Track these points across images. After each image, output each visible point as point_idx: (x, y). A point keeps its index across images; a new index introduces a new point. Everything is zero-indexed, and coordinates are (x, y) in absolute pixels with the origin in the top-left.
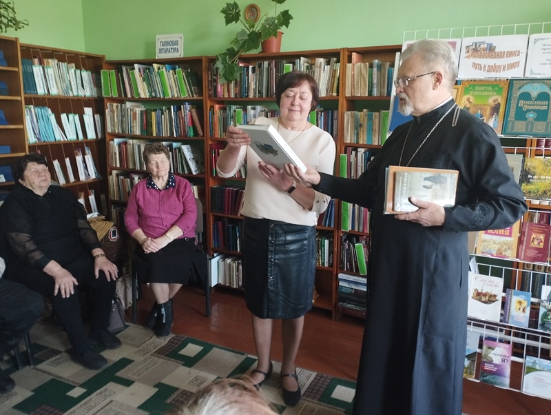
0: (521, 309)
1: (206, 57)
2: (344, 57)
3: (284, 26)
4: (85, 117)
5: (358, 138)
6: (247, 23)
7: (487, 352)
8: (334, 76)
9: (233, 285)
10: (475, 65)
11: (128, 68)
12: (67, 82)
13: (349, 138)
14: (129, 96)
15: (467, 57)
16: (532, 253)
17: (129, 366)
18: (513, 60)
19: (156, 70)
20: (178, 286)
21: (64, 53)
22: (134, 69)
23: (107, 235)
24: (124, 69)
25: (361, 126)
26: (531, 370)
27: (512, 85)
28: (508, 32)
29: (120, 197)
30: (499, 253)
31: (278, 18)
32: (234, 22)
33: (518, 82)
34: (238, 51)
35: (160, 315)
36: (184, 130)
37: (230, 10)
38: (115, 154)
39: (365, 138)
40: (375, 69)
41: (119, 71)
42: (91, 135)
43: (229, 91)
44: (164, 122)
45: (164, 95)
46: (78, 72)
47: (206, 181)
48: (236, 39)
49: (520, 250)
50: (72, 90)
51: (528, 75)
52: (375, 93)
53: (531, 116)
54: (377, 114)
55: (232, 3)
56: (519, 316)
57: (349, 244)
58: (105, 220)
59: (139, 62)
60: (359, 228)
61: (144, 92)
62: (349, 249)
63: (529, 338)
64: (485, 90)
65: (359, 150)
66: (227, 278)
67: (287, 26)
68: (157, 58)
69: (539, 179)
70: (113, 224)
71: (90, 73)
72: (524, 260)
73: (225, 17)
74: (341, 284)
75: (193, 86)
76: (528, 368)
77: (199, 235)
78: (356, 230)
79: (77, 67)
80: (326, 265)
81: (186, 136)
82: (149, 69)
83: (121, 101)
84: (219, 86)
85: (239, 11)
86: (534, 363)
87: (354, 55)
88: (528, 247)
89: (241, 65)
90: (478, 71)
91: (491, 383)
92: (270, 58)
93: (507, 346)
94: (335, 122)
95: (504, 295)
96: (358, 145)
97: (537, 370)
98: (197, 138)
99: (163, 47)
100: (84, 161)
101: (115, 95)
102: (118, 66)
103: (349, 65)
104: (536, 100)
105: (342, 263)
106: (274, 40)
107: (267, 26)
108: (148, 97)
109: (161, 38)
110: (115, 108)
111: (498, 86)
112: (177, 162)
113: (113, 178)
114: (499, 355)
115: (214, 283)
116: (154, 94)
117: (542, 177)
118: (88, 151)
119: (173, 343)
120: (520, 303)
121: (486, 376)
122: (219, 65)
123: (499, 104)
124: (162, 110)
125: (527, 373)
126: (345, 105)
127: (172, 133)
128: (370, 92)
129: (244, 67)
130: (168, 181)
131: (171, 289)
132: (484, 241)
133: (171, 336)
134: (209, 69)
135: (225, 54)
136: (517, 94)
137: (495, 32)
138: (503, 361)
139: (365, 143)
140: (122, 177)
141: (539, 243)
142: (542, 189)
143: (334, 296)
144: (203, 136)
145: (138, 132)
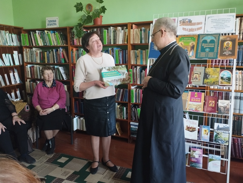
0: (206, 134)
1: (69, 27)
2: (129, 26)
3: (103, 13)
4: (14, 55)
5: (137, 62)
6: (86, 12)
7: (192, 153)
8: (125, 35)
9: (84, 129)
10: (183, 29)
11: (33, 32)
12: (5, 39)
13: (133, 62)
14: (34, 45)
15: (180, 25)
16: (209, 109)
17: (34, 168)
18: (199, 26)
19: (46, 33)
20: (57, 131)
21: (3, 26)
22: (36, 33)
23: (24, 109)
24: (31, 33)
25: (138, 56)
26: (211, 160)
27: (199, 37)
28: (197, 14)
29: (31, 91)
30: (196, 109)
31: (100, 9)
32: (80, 11)
33: (202, 35)
34: (83, 24)
35: (49, 145)
36: (60, 60)
37: (78, 6)
38: (29, 72)
39: (140, 62)
40: (143, 32)
41: (29, 34)
42: (17, 63)
43: (79, 42)
44: (50, 57)
45: (50, 44)
46: (10, 35)
47: (71, 83)
48: (81, 18)
49: (205, 108)
50: (7, 43)
51: (206, 33)
52: (143, 42)
53: (207, 50)
54: (144, 51)
55: (79, 3)
56: (206, 137)
57: (134, 109)
58: (23, 102)
59: (38, 30)
60: (138, 101)
61: (41, 43)
62: (134, 112)
63: (210, 146)
64: (188, 39)
65: (137, 67)
66: (81, 127)
67: (104, 13)
68: (46, 28)
69: (212, 77)
70: (27, 103)
71: (16, 35)
72: (206, 112)
73: (76, 9)
74: (132, 126)
75: (63, 40)
76: (210, 159)
77: (67, 107)
78: (137, 102)
79: (10, 33)
80: (125, 118)
81: (61, 63)
82: (43, 33)
83: (31, 48)
84: (75, 39)
85: (83, 6)
86: (212, 157)
87: (134, 25)
88: (208, 106)
89: (84, 30)
90: (185, 31)
91: (195, 167)
92: (97, 27)
93: (201, 150)
94: (127, 55)
95: (199, 128)
96: (136, 65)
97: (214, 160)
98: (66, 63)
99: (49, 23)
100: (14, 75)
101: (28, 45)
102: (29, 32)
103: (132, 30)
104: (209, 43)
105: (132, 117)
106: (99, 19)
107: (95, 13)
108: (43, 45)
109: (48, 19)
110: (28, 51)
111: (193, 37)
112: (57, 75)
113: (28, 83)
114: (198, 154)
115: (75, 129)
116: (45, 44)
117: (213, 76)
118: (16, 71)
119: (55, 157)
120: (206, 131)
121: (192, 164)
122: (74, 30)
123: (194, 45)
124: (49, 51)
125: (210, 162)
126: (131, 48)
127: (54, 61)
128: (141, 42)
129: (86, 31)
130: (53, 84)
131: (54, 133)
132: (190, 105)
133: (54, 154)
134: (70, 32)
135: (77, 26)
136: (201, 41)
137: (192, 15)
138: (199, 157)
139: (140, 64)
140: (32, 82)
141: (212, 105)
142: (213, 81)
143: (129, 132)
144: (69, 62)
145: (39, 62)
